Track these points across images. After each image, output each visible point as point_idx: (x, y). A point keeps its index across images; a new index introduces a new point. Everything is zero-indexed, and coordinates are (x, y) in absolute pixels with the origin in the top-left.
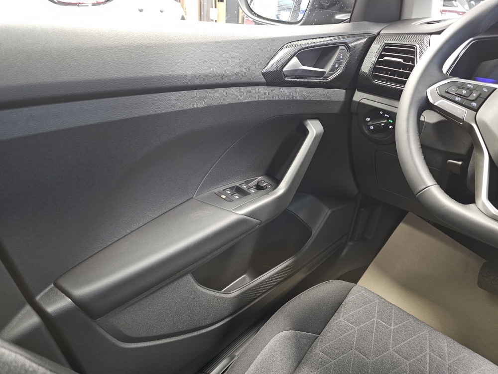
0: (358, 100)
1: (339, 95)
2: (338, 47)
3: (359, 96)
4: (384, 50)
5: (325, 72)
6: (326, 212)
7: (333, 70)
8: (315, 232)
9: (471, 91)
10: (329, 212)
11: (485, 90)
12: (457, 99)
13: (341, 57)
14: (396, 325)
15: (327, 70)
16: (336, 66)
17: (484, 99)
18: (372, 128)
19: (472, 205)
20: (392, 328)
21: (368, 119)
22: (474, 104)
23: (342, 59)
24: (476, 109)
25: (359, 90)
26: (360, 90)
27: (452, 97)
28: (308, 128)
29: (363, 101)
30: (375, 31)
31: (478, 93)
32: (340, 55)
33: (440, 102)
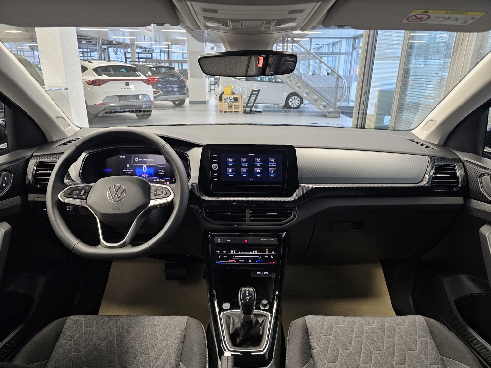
0: (32, 200)
1: (17, 200)
2: (1, 173)
3: (32, 197)
4: (38, 166)
7: (2, 188)
8: (37, 298)
9: (80, 190)
10: (45, 278)
11: (88, 188)
12: (75, 196)
13: (6, 179)
16: (4, 185)
17: (88, 193)
19: (100, 246)
21: (45, 209)
22: (84, 197)
24: (86, 199)
25: (30, 193)
26: (32, 193)
27: (72, 196)
29: (36, 199)
30: (29, 154)
31: (84, 190)
32: (4, 178)
33: (67, 200)
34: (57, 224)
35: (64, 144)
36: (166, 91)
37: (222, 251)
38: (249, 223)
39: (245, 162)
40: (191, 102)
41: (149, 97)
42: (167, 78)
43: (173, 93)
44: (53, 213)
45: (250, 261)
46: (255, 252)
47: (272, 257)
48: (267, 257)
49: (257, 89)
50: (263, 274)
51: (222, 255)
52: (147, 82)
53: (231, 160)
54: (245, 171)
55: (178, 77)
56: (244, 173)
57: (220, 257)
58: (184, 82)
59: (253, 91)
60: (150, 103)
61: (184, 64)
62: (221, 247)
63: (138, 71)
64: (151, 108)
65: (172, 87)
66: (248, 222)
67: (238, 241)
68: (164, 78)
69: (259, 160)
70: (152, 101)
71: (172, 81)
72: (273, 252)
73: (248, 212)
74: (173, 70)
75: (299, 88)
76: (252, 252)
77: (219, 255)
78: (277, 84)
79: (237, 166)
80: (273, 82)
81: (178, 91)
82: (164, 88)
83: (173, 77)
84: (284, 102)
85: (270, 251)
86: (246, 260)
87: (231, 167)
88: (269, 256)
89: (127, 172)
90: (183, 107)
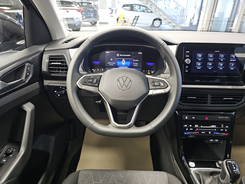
0: (47, 85)
2: (25, 65)
3: (46, 83)
4: (50, 59)
5: (23, 80)
6: (53, 139)
7: (27, 76)
8: (51, 153)
9: (93, 79)
10: (54, 138)
11: (98, 77)
12: (89, 84)
13: (29, 69)
14: (102, 179)
15: (23, 78)
16: (28, 74)
17: (99, 82)
18: (59, 95)
20: (101, 182)
21: (56, 92)
22: (96, 84)
23: (29, 70)
24: (98, 86)
25: (45, 80)
27: (87, 84)
28: (25, 109)
29: (50, 84)
31: (96, 79)
32: (28, 68)
33: (84, 87)
34: (77, 106)
35: (66, 42)
36: (87, 17)
37: (188, 125)
38: (209, 106)
39: (211, 58)
40: (100, 23)
41: (80, 20)
42: (88, 9)
43: (91, 17)
44: (73, 97)
45: (210, 133)
46: (213, 126)
47: (226, 130)
48: (222, 130)
49: (138, 16)
50: (215, 141)
51: (189, 128)
52: (79, 11)
53: (200, 56)
54: (210, 64)
55: (94, 9)
56: (210, 66)
57: (187, 129)
58: (97, 11)
59: (135, 17)
60: (80, 23)
61: (95, 2)
62: (189, 122)
63: (73, 4)
64: (80, 26)
65: (90, 14)
66: (209, 104)
67: (200, 118)
68: (86, 9)
69: (222, 56)
70: (81, 22)
71: (90, 11)
72: (227, 127)
73: (209, 97)
74: (91, 4)
75: (160, 15)
76: (211, 126)
77: (186, 128)
78: (148, 13)
79: (205, 61)
80: (145, 12)
81: (93, 16)
82: (86, 15)
83: (90, 8)
84: (151, 23)
85: (224, 126)
86: (207, 132)
87: (199, 61)
88: (224, 129)
89: (111, 64)
90: (96, 26)
